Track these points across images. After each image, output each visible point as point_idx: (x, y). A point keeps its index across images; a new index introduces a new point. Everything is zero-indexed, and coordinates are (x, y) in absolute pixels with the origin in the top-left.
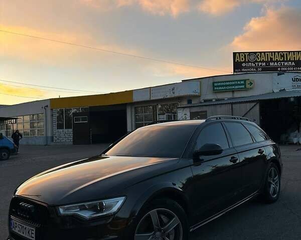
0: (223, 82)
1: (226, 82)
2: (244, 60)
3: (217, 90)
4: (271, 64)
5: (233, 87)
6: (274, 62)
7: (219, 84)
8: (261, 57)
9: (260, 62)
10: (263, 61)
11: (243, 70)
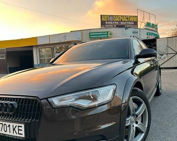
0: (95, 33)
1: (97, 33)
2: (106, 20)
3: (92, 38)
4: (122, 23)
5: (101, 36)
6: (123, 22)
7: (93, 34)
8: (116, 18)
9: (115, 21)
10: (117, 21)
11: (106, 26)
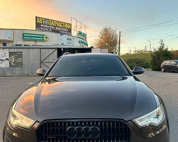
0: (30, 34)
2: (42, 23)
3: (26, 39)
4: (57, 28)
5: (36, 38)
7: (27, 35)
8: (51, 22)
9: (51, 25)
11: (41, 28)
